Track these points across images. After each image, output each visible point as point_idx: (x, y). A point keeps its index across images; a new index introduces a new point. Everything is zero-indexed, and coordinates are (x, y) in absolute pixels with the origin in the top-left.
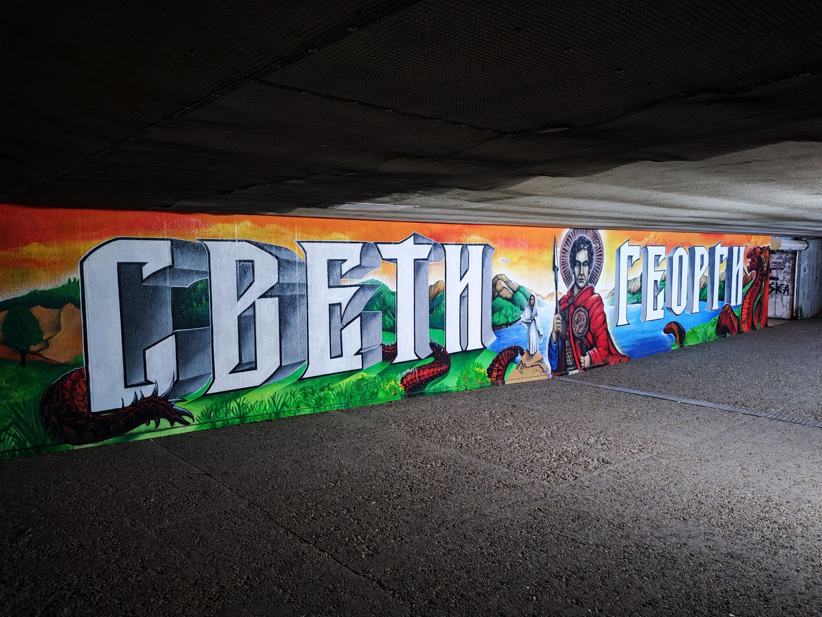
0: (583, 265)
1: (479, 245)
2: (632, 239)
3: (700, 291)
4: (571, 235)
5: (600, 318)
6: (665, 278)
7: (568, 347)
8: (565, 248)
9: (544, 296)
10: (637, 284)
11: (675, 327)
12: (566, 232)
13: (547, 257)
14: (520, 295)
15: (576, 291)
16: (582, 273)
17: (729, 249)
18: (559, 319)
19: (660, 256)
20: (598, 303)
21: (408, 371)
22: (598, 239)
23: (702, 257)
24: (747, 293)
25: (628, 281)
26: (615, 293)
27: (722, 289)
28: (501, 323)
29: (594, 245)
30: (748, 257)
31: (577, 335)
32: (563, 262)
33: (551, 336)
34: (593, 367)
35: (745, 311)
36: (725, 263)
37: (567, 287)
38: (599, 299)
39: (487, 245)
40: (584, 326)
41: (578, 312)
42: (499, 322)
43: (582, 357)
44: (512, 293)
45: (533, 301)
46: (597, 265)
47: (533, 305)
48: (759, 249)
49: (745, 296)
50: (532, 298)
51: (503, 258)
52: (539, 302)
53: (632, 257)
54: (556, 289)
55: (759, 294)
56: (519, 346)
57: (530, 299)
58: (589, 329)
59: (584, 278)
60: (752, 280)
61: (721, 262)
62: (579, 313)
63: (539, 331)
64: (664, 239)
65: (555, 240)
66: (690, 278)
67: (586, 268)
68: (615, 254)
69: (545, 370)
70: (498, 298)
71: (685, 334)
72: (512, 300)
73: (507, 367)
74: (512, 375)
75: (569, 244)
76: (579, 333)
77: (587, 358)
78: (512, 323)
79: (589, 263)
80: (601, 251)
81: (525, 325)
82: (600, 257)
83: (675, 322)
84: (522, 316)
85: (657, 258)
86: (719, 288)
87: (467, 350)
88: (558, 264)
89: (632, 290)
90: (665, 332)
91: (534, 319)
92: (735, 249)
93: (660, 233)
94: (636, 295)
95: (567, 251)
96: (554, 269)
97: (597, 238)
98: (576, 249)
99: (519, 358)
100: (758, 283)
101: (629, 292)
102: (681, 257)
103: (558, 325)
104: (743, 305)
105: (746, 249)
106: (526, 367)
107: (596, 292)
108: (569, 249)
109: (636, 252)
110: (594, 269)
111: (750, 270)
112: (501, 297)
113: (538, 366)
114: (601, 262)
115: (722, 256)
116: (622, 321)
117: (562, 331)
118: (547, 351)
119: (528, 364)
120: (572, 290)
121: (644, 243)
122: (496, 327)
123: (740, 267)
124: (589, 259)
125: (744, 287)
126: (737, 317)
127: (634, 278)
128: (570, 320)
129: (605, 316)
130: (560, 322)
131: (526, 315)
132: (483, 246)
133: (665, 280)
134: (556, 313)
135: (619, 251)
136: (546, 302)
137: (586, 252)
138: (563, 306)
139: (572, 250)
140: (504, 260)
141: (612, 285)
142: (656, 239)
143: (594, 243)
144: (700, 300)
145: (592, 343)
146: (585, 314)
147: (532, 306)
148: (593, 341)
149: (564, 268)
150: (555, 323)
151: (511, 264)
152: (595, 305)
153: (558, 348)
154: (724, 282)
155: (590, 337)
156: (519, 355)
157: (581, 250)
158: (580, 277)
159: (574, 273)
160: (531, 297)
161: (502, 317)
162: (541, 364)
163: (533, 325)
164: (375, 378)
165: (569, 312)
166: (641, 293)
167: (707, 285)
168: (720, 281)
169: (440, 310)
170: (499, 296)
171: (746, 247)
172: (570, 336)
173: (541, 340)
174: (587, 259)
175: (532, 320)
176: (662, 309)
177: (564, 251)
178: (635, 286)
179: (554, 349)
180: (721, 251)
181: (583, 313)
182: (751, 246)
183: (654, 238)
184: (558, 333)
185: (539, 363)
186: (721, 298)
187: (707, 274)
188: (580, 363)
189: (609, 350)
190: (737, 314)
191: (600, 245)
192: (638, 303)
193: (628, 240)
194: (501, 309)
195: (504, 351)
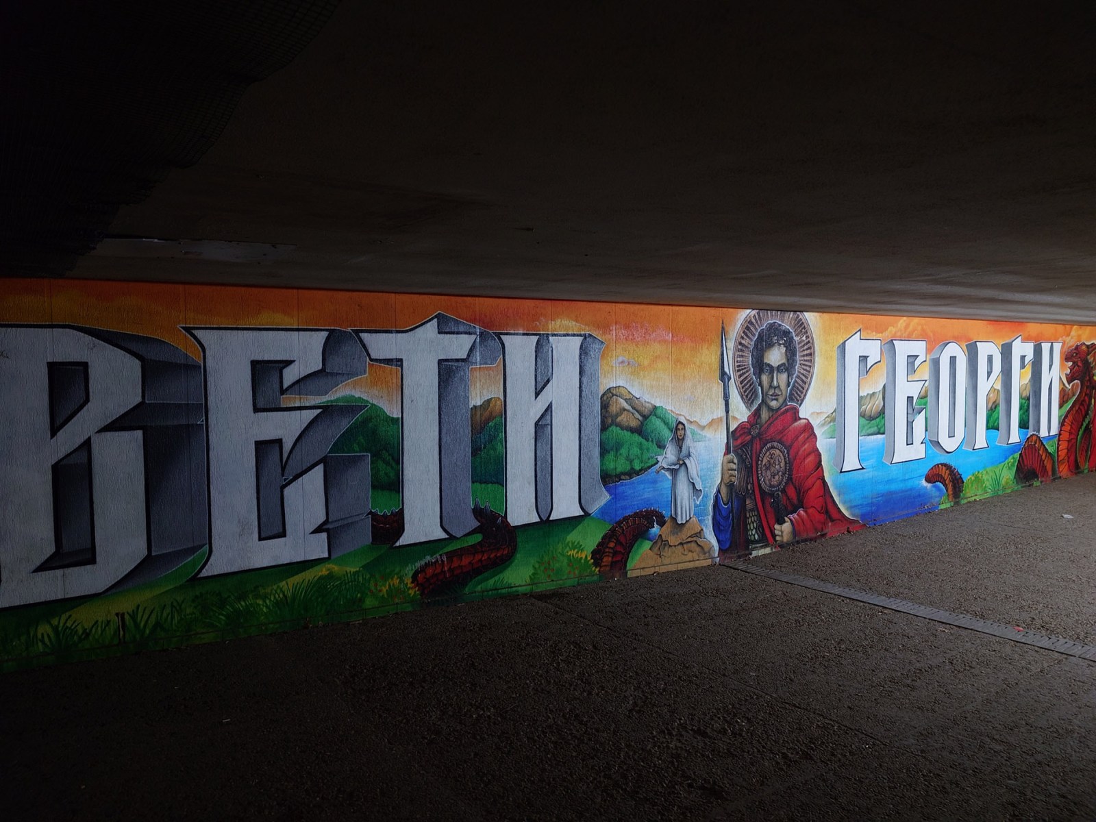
0: (778, 371)
1: (574, 335)
2: (866, 328)
3: (987, 414)
4: (753, 321)
5: (811, 459)
6: (926, 392)
7: (751, 510)
8: (743, 342)
9: (704, 422)
10: (878, 402)
11: (945, 473)
12: (744, 314)
13: (709, 356)
14: (656, 423)
15: (765, 415)
16: (775, 383)
17: (1035, 346)
18: (733, 462)
19: (917, 356)
20: (805, 435)
21: (428, 558)
22: (804, 328)
23: (990, 358)
24: (1066, 417)
25: (861, 398)
26: (837, 419)
27: (1024, 409)
28: (620, 469)
29: (796, 339)
30: (1067, 359)
31: (767, 489)
32: (739, 366)
33: (719, 491)
34: (798, 542)
35: (1064, 445)
36: (1028, 369)
37: (748, 408)
38: (808, 428)
39: (590, 335)
40: (780, 473)
41: (768, 450)
42: (616, 469)
43: (777, 526)
44: (640, 418)
45: (683, 432)
46: (802, 371)
47: (683, 439)
48: (1084, 347)
49: (1064, 421)
50: (680, 427)
51: (620, 359)
52: (693, 433)
53: (866, 357)
54: (727, 411)
55: (1086, 416)
56: (654, 510)
57: (677, 429)
58: (790, 479)
59: (780, 393)
60: (1074, 395)
61: (1023, 366)
62: (772, 451)
63: (693, 484)
64: (923, 330)
65: (723, 327)
66: (970, 392)
67: (784, 376)
68: (835, 354)
69: (706, 550)
70: (613, 428)
71: (963, 482)
72: (639, 431)
73: (631, 546)
74: (642, 560)
75: (750, 335)
76: (771, 486)
77: (787, 527)
78: (641, 470)
79: (788, 367)
80: (809, 348)
81: (667, 474)
82: (808, 358)
83: (945, 465)
84: (660, 458)
85: (911, 360)
86: (1020, 409)
87: (551, 519)
88: (729, 368)
89: (868, 412)
90: (928, 480)
91: (685, 463)
92: (1046, 347)
93: (916, 320)
94: (876, 420)
95: (747, 347)
96: (722, 379)
97: (802, 327)
98: (763, 343)
99: (655, 530)
100: (1084, 401)
101: (862, 415)
102: (953, 360)
103: (730, 472)
104: (1060, 434)
105: (1062, 347)
106: (670, 546)
107: (801, 415)
108: (751, 344)
109: (873, 350)
110: (798, 377)
111: (1070, 379)
112: (618, 425)
113: (693, 544)
114: (810, 367)
115: (1023, 358)
116: (851, 462)
117: (740, 483)
118: (710, 518)
119: (673, 540)
120: (756, 414)
121: (887, 335)
122: (607, 478)
123: (1054, 375)
124: (788, 360)
125: (1061, 406)
126: (1050, 454)
127: (871, 392)
128: (754, 464)
129: (820, 455)
130: (734, 467)
131: (669, 455)
132: (581, 339)
133: (925, 396)
134: (727, 452)
135: (842, 348)
136: (708, 433)
137: (783, 349)
138: (739, 441)
139: (756, 345)
140: (623, 362)
141: (830, 405)
142: (911, 328)
143: (797, 335)
144: (988, 428)
145: (795, 501)
146: (783, 453)
147: (679, 441)
148: (798, 499)
149: (740, 376)
150: (725, 468)
151: (636, 369)
152: (801, 438)
153: (732, 511)
154: (1028, 399)
155: (791, 492)
156: (655, 525)
157: (773, 345)
158: (771, 392)
159: (760, 384)
160: (677, 425)
161: (623, 460)
162: (699, 541)
163: (682, 475)
164: (356, 573)
165: (751, 450)
166: (883, 418)
167: (999, 404)
168: (1021, 398)
169: (495, 449)
170: (614, 423)
171: (1064, 343)
172: (753, 491)
173: (698, 498)
174: (784, 361)
175: (681, 465)
176: (922, 443)
177: (741, 347)
178: (874, 405)
179: (724, 513)
180: (1022, 349)
181: (778, 451)
182: (1072, 341)
183: (907, 327)
184: (730, 486)
185: (695, 539)
186: (1023, 425)
187: (998, 386)
188: (774, 536)
189: (827, 512)
190: (1051, 450)
191: (807, 337)
192: (879, 433)
193: (860, 330)
194: (618, 446)
195: (626, 518)
